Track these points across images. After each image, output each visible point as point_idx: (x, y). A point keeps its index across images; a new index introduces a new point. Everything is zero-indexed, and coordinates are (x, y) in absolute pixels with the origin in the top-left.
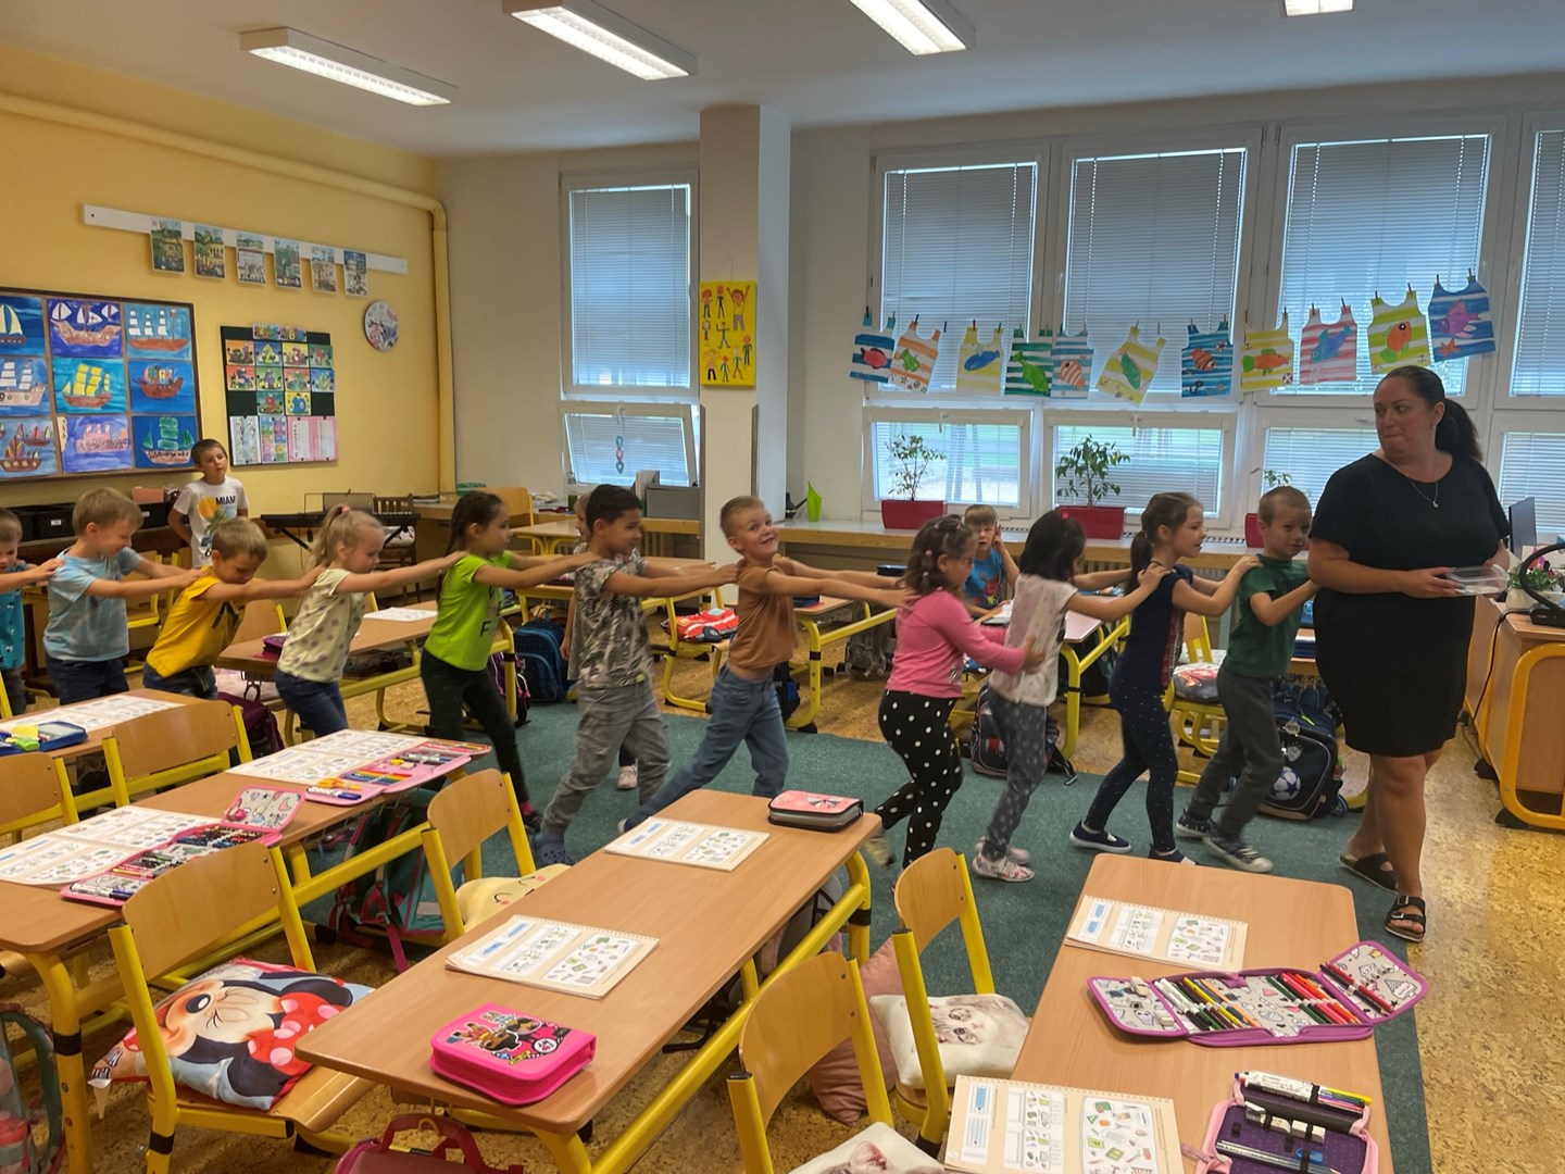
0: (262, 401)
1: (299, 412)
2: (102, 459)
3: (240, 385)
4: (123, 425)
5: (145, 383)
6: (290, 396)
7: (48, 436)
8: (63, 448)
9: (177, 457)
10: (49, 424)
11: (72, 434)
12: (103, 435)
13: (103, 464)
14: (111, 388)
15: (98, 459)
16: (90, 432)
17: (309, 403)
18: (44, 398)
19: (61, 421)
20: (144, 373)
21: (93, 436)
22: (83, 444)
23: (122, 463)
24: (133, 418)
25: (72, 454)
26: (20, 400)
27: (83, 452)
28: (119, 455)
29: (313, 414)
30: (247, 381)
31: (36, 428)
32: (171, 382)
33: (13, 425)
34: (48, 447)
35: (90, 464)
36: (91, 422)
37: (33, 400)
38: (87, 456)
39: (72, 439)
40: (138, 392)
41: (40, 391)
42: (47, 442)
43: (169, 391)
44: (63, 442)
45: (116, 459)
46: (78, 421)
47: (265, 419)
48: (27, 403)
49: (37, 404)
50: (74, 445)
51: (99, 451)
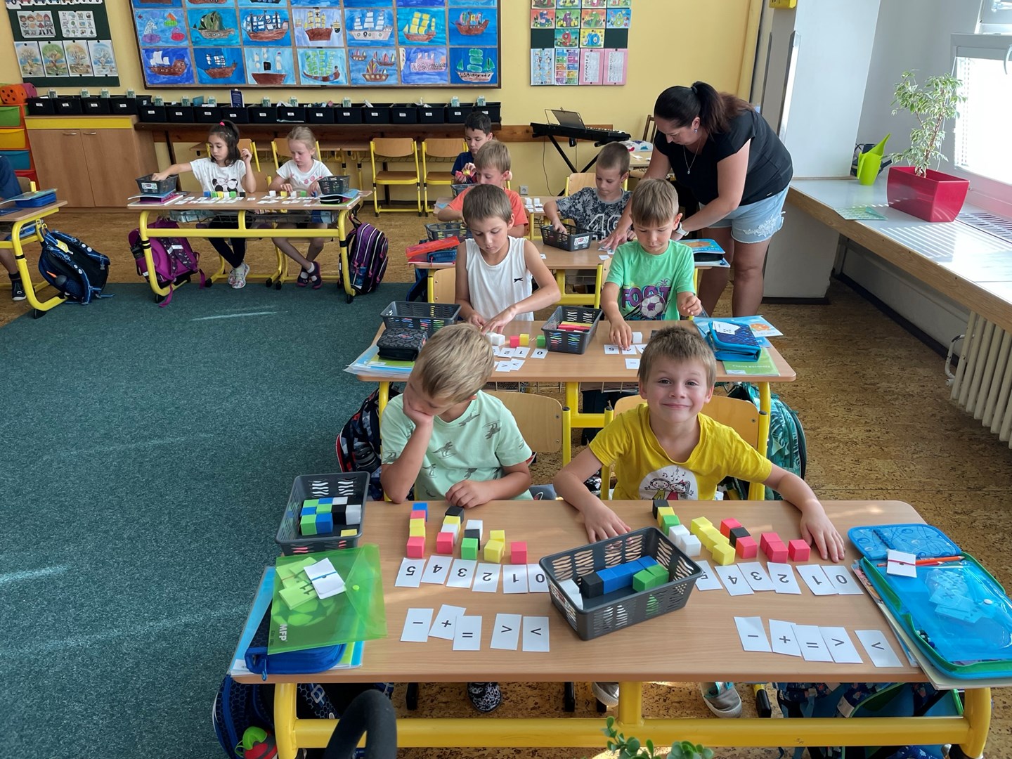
0: (559, 37)
1: (592, 45)
2: (428, 76)
3: (541, 24)
4: (443, 54)
5: (460, 24)
6: (586, 32)
7: (393, 60)
8: (402, 68)
9: (481, 77)
10: (395, 52)
11: (408, 59)
12: (429, 61)
13: (428, 80)
14: (436, 27)
15: (424, 76)
16: (421, 58)
17: (603, 38)
18: (392, 36)
19: (402, 50)
20: (459, 17)
21: (423, 61)
22: (415, 66)
23: (441, 79)
24: (451, 49)
25: (407, 72)
26: (377, 37)
27: (415, 71)
28: (439, 74)
29: (605, 47)
30: (547, 20)
31: (385, 55)
32: (479, 23)
33: (372, 52)
34: (393, 67)
35: (419, 79)
36: (421, 51)
37: (383, 36)
38: (417, 74)
39: (408, 63)
40: (456, 31)
41: (389, 30)
42: (392, 64)
43: (477, 30)
44: (402, 64)
45: (437, 77)
46: (413, 51)
47: (560, 51)
48: (381, 39)
49: (387, 39)
50: (409, 66)
51: (426, 71)
